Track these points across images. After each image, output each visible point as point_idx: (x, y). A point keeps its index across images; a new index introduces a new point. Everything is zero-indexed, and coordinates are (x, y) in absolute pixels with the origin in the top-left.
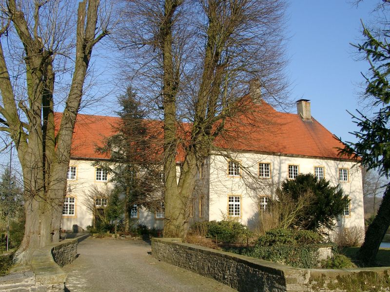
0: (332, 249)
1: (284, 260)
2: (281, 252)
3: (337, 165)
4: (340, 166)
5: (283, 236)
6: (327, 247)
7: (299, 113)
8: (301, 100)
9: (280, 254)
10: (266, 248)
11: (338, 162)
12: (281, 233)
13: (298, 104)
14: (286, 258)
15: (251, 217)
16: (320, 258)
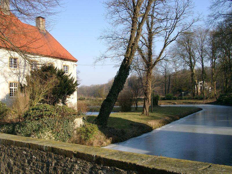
0: (84, 119)
1: (51, 131)
2: (49, 124)
3: (62, 63)
4: (64, 64)
5: (48, 110)
6: (80, 118)
7: (37, 26)
8: (39, 17)
9: (48, 126)
10: (37, 122)
11: (63, 61)
12: (46, 108)
13: (36, 19)
14: (52, 129)
15: (3, 98)
16: (76, 127)
